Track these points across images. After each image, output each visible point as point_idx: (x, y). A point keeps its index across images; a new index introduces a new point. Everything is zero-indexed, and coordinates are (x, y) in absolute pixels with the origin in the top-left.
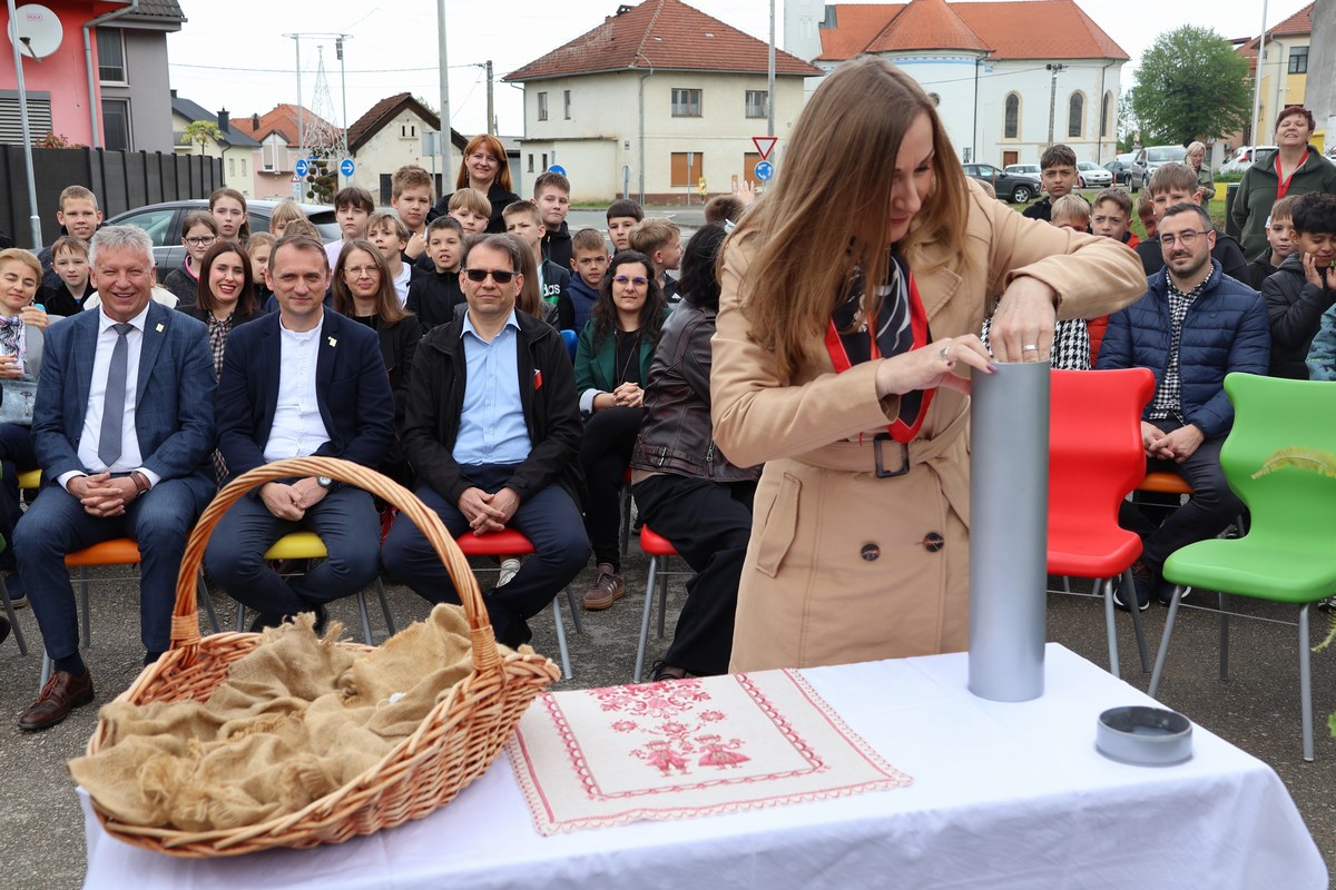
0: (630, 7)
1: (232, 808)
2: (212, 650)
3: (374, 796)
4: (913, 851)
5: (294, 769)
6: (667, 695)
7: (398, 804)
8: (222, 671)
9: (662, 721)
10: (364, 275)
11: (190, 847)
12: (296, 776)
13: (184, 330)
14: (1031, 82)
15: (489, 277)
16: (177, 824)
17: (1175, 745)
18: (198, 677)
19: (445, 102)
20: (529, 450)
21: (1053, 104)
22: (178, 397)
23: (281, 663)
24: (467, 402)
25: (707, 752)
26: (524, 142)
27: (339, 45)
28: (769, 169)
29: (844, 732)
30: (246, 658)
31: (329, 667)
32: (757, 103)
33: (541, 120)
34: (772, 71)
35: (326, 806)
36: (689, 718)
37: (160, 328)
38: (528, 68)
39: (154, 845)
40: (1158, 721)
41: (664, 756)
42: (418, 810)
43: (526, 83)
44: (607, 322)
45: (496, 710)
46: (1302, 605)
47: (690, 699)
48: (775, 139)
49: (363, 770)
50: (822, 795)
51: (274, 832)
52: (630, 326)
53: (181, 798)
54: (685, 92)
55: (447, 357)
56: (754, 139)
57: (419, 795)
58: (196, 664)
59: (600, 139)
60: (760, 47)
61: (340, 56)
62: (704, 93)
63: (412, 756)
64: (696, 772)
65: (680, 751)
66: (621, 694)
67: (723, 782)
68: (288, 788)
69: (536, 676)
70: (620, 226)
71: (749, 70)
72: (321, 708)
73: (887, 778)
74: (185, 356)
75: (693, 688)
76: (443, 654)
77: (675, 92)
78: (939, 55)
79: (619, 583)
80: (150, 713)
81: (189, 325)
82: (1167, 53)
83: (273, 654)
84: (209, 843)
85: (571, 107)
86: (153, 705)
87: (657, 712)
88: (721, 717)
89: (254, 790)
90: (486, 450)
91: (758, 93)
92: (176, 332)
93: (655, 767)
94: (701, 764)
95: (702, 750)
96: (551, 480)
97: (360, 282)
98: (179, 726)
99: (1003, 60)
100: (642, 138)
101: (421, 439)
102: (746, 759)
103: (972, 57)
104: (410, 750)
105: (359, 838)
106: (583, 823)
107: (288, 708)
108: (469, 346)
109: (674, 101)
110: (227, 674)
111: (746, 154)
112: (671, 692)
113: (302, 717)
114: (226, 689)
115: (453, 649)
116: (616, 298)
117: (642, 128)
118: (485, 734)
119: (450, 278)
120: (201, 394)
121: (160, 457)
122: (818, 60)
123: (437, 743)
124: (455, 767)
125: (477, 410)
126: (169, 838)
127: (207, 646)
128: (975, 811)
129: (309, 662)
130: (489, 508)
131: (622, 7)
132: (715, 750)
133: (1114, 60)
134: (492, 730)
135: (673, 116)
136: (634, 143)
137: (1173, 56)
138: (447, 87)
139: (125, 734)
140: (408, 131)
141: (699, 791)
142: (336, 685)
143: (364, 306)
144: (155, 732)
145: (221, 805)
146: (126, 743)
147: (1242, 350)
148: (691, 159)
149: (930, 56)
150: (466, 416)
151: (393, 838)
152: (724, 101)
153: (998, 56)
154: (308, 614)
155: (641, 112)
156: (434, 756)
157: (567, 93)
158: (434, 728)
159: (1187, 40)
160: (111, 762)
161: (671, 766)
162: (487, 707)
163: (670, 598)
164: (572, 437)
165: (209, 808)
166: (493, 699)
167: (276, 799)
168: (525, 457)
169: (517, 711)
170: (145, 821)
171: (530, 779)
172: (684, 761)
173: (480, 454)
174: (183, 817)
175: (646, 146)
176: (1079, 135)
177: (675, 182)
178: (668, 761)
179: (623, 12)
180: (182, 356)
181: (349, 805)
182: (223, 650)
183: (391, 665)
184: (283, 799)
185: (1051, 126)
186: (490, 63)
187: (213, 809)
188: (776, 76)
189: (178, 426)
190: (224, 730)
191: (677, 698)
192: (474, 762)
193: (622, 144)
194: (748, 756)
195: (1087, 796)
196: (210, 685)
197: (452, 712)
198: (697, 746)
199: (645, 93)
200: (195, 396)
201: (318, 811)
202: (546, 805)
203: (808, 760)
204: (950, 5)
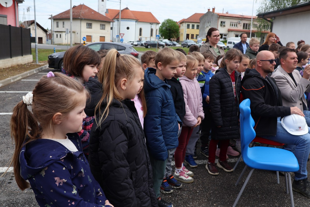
0: (76, 6)
33: (57, 27)
43: (52, 20)
54: (89, 24)
62: (92, 24)
71: (101, 20)
77: (87, 23)
78: (129, 20)
82: (165, 23)
85: (64, 25)
91: (102, 25)
99: (139, 22)
103: (135, 21)
109: (87, 25)
111: (100, 36)
117: (81, 30)
131: (74, 6)
133: (158, 23)
135: (87, 28)
136: (79, 33)
137: (166, 24)
140: (34, 28)
148: (90, 37)
149: (128, 20)
152: (96, 26)
155: (81, 27)
157: (63, 23)
159: (169, 21)
175: (81, 33)
177: (87, 41)
193: (76, 33)
204: (131, 11)
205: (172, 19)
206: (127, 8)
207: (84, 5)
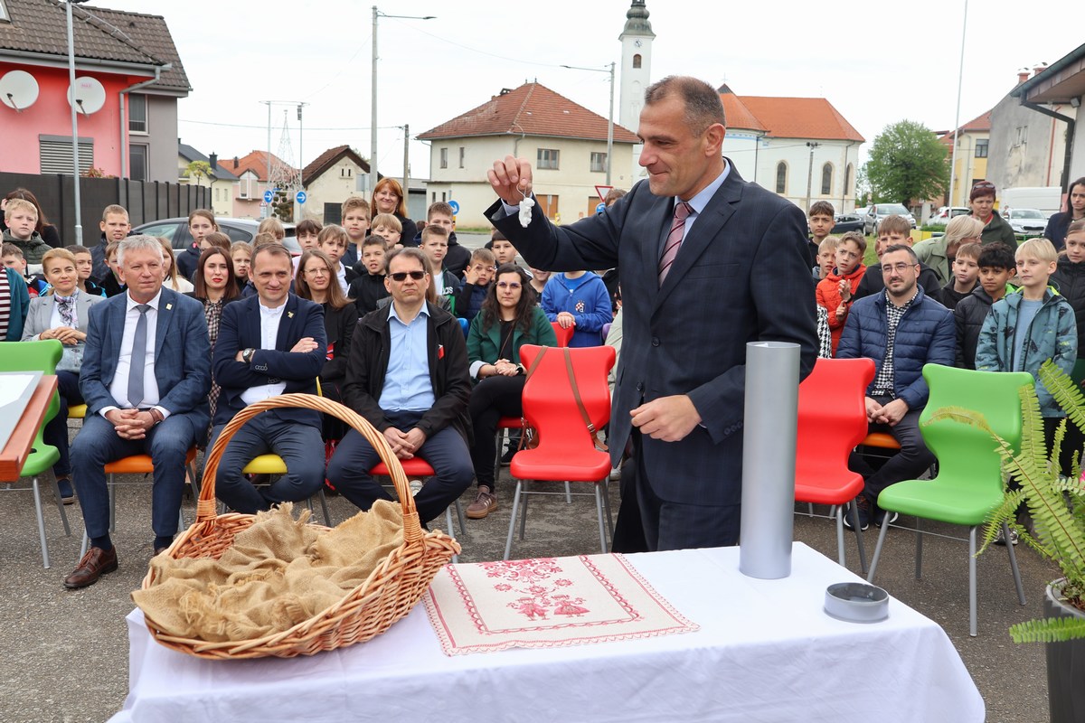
0: (510, 90)
1: (241, 627)
2: (223, 525)
3: (337, 622)
4: (700, 677)
5: (283, 603)
6: (532, 568)
7: (351, 630)
8: (229, 540)
9: (529, 585)
10: (320, 275)
11: (212, 652)
12: (284, 608)
13: (186, 308)
14: (796, 155)
15: (408, 276)
16: (203, 636)
17: (877, 608)
18: (214, 542)
19: (374, 153)
20: (433, 402)
21: (810, 170)
22: (184, 356)
23: (270, 536)
24: (390, 366)
25: (560, 606)
26: (430, 183)
27: (299, 110)
29: (654, 596)
30: (246, 531)
31: (301, 541)
32: (599, 161)
33: (442, 168)
34: (610, 139)
35: (304, 628)
36: (548, 584)
37: (169, 307)
38: (434, 131)
39: (188, 650)
40: (866, 594)
41: (531, 608)
42: (363, 636)
43: (432, 141)
44: (492, 314)
45: (419, 570)
46: (972, 527)
47: (548, 571)
49: (330, 605)
50: (638, 636)
51: (269, 644)
52: (509, 317)
53: (208, 618)
54: (547, 152)
56: (596, 187)
57: (366, 625)
58: (212, 533)
60: (603, 122)
61: (300, 117)
62: (561, 153)
63: (363, 597)
64: (553, 618)
65: (541, 605)
66: (501, 567)
67: (570, 625)
68: (278, 616)
69: (445, 549)
70: (502, 247)
71: (594, 138)
72: (296, 567)
73: (682, 626)
74: (188, 325)
75: (550, 564)
76: (379, 533)
77: (540, 151)
79: (493, 500)
80: (183, 564)
81: (190, 304)
82: (891, 138)
83: (264, 529)
84: (225, 649)
85: (464, 159)
86: (185, 559)
87: (526, 579)
88: (570, 583)
89: (254, 616)
90: (403, 401)
91: (600, 154)
92: (181, 310)
93: (525, 614)
94: (556, 613)
95: (557, 604)
96: (449, 423)
97: (317, 280)
98: (201, 574)
99: (775, 138)
101: (357, 391)
102: (587, 611)
103: (754, 135)
104: (361, 593)
105: (324, 652)
106: (476, 648)
107: (274, 566)
108: (393, 326)
109: (539, 158)
110: (233, 541)
111: (590, 197)
112: (535, 566)
113: (284, 572)
114: (232, 552)
115: (387, 531)
116: (499, 298)
118: (410, 586)
119: (378, 279)
120: (199, 354)
121: (170, 398)
123: (380, 589)
124: (390, 607)
125: (396, 373)
126: (198, 646)
127: (220, 521)
128: (741, 649)
129: (288, 536)
130: (404, 442)
131: (504, 89)
132: (566, 604)
133: (854, 141)
134: (415, 584)
135: (538, 168)
137: (896, 141)
138: (376, 142)
139: (167, 577)
140: (346, 173)
141: (555, 631)
142: (305, 552)
143: (318, 296)
144: (186, 577)
145: (234, 624)
146: (169, 583)
147: (937, 349)
148: (550, 200)
150: (389, 376)
151: (345, 653)
152: (575, 159)
153: (772, 135)
154: (288, 503)
156: (377, 598)
157: (462, 149)
158: (377, 579)
159: (905, 130)
160: (159, 594)
161: (535, 614)
162: (412, 567)
163: (529, 512)
164: (464, 393)
165: (226, 626)
166: (417, 562)
167: (270, 623)
168: (430, 406)
169: (431, 573)
170: (183, 634)
171: (439, 620)
172: (544, 611)
173: (397, 403)
174: (209, 631)
176: (828, 194)
178: (533, 611)
179: (504, 93)
180: (185, 326)
181: (320, 628)
182: (231, 525)
183: (344, 539)
184: (275, 623)
185: (809, 186)
186: (407, 126)
187: (229, 626)
188: (614, 143)
189: (184, 376)
190: (231, 579)
191: (539, 570)
192: (402, 605)
194: (588, 609)
195: (817, 641)
196: (222, 549)
197: (389, 569)
198: (553, 602)
199: (519, 151)
200: (195, 355)
201: (299, 631)
202: (450, 636)
203: (629, 613)
204: (738, 97)
205: (920, 123)
206: (725, 89)
207: (537, 85)
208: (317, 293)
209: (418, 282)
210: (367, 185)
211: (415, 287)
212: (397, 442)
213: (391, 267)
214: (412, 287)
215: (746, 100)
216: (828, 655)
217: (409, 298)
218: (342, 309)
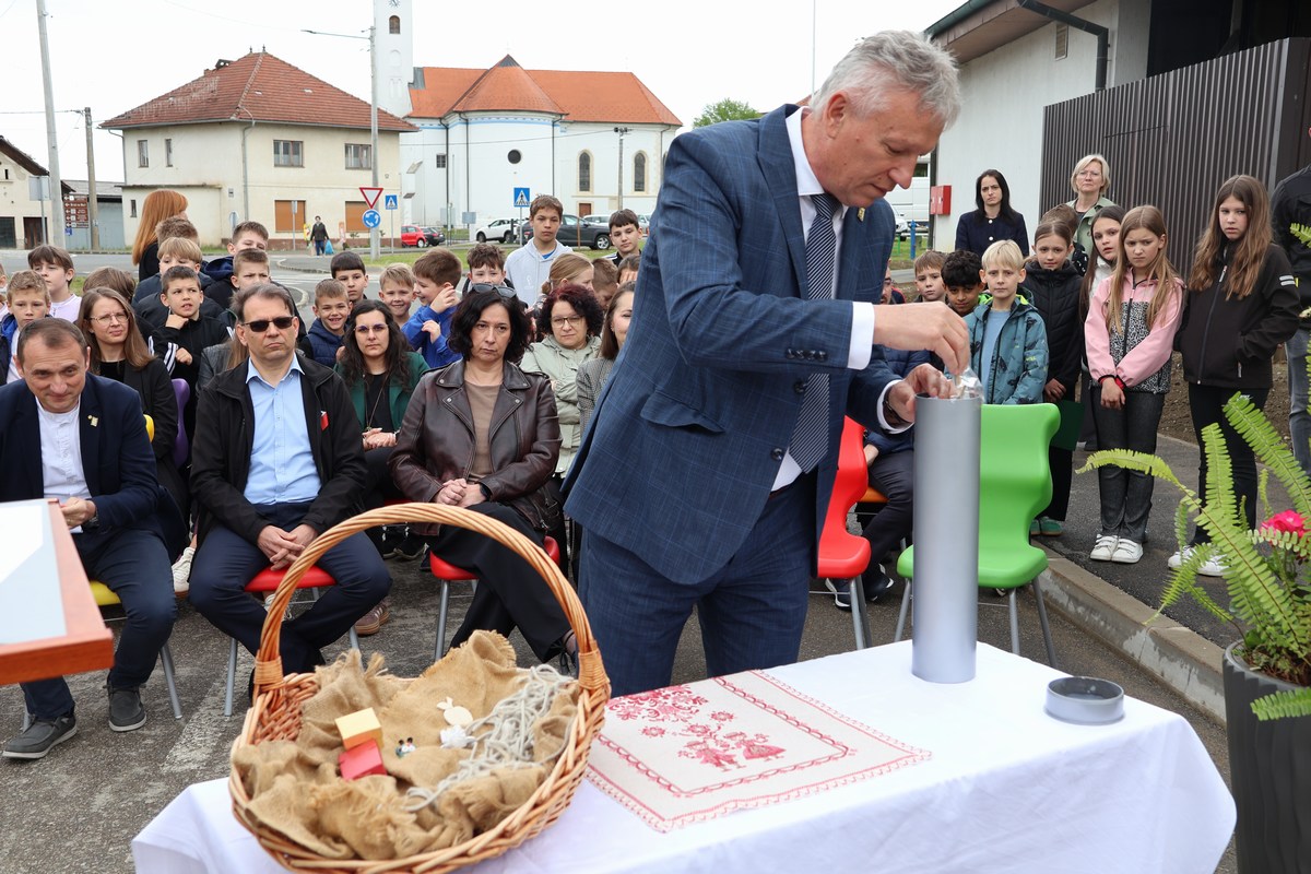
0: (229, 62)
2: (289, 693)
5: (455, 793)
6: (670, 702)
8: (296, 712)
9: (684, 726)
10: (114, 323)
14: (603, 144)
15: (272, 325)
17: (1116, 706)
18: (284, 718)
19: (53, 148)
20: (319, 488)
21: (621, 162)
23: (346, 701)
24: (256, 444)
25: (743, 747)
26: (125, 188)
28: (376, 217)
30: (317, 697)
31: (376, 699)
32: (356, 154)
33: (141, 166)
34: (375, 127)
36: (702, 717)
38: (127, 116)
40: (1087, 688)
41: (710, 754)
43: (124, 130)
44: (356, 369)
47: (691, 703)
48: (381, 190)
50: (868, 774)
52: (377, 370)
54: (286, 144)
55: (235, 402)
56: (361, 189)
58: (280, 706)
59: (203, 186)
60: (361, 107)
62: (305, 144)
64: (749, 764)
66: (628, 704)
67: (777, 771)
70: (350, 279)
71: (348, 125)
73: (911, 756)
75: (686, 694)
76: (484, 681)
77: (276, 143)
78: (520, 116)
79: (383, 608)
80: (265, 755)
84: (408, 868)
85: (173, 155)
86: (266, 746)
87: (673, 717)
88: (730, 716)
90: (278, 490)
91: (357, 147)
93: (709, 764)
94: (746, 758)
95: (738, 746)
97: (112, 329)
99: (575, 122)
100: (246, 186)
101: (212, 481)
103: (550, 119)
106: (690, 817)
108: (254, 391)
109: (276, 151)
110: (301, 714)
111: (346, 202)
112: (670, 699)
115: (489, 675)
116: (360, 347)
117: (245, 177)
122: (409, 117)
125: (266, 453)
127: (285, 687)
130: (290, 544)
131: (220, 61)
132: (749, 744)
133: (670, 125)
135: (276, 166)
136: (238, 191)
138: (54, 133)
140: (2, 174)
143: (111, 352)
148: (294, 207)
149: (511, 116)
150: (256, 458)
152: (324, 153)
153: (570, 118)
155: (244, 161)
157: (168, 142)
159: (728, 111)
161: (722, 762)
164: (360, 473)
168: (315, 494)
172: (730, 756)
173: (272, 494)
175: (249, 194)
176: (643, 190)
177: (279, 229)
178: (717, 758)
179: (221, 66)
182: (294, 690)
183: (441, 690)
185: (620, 182)
186: (88, 110)
187: (399, 835)
188: (379, 131)
191: (679, 704)
193: (226, 191)
194: (781, 747)
198: (731, 743)
199: (248, 143)
202: (644, 806)
203: (833, 746)
204: (527, 72)
205: (744, 103)
206: (508, 61)
207: (266, 55)
208: (110, 348)
209: (283, 331)
210: (46, 192)
211: (281, 339)
212: (281, 546)
213: (245, 312)
214: (277, 340)
215: (536, 75)
216: (1076, 769)
217: (274, 353)
218: (146, 368)
